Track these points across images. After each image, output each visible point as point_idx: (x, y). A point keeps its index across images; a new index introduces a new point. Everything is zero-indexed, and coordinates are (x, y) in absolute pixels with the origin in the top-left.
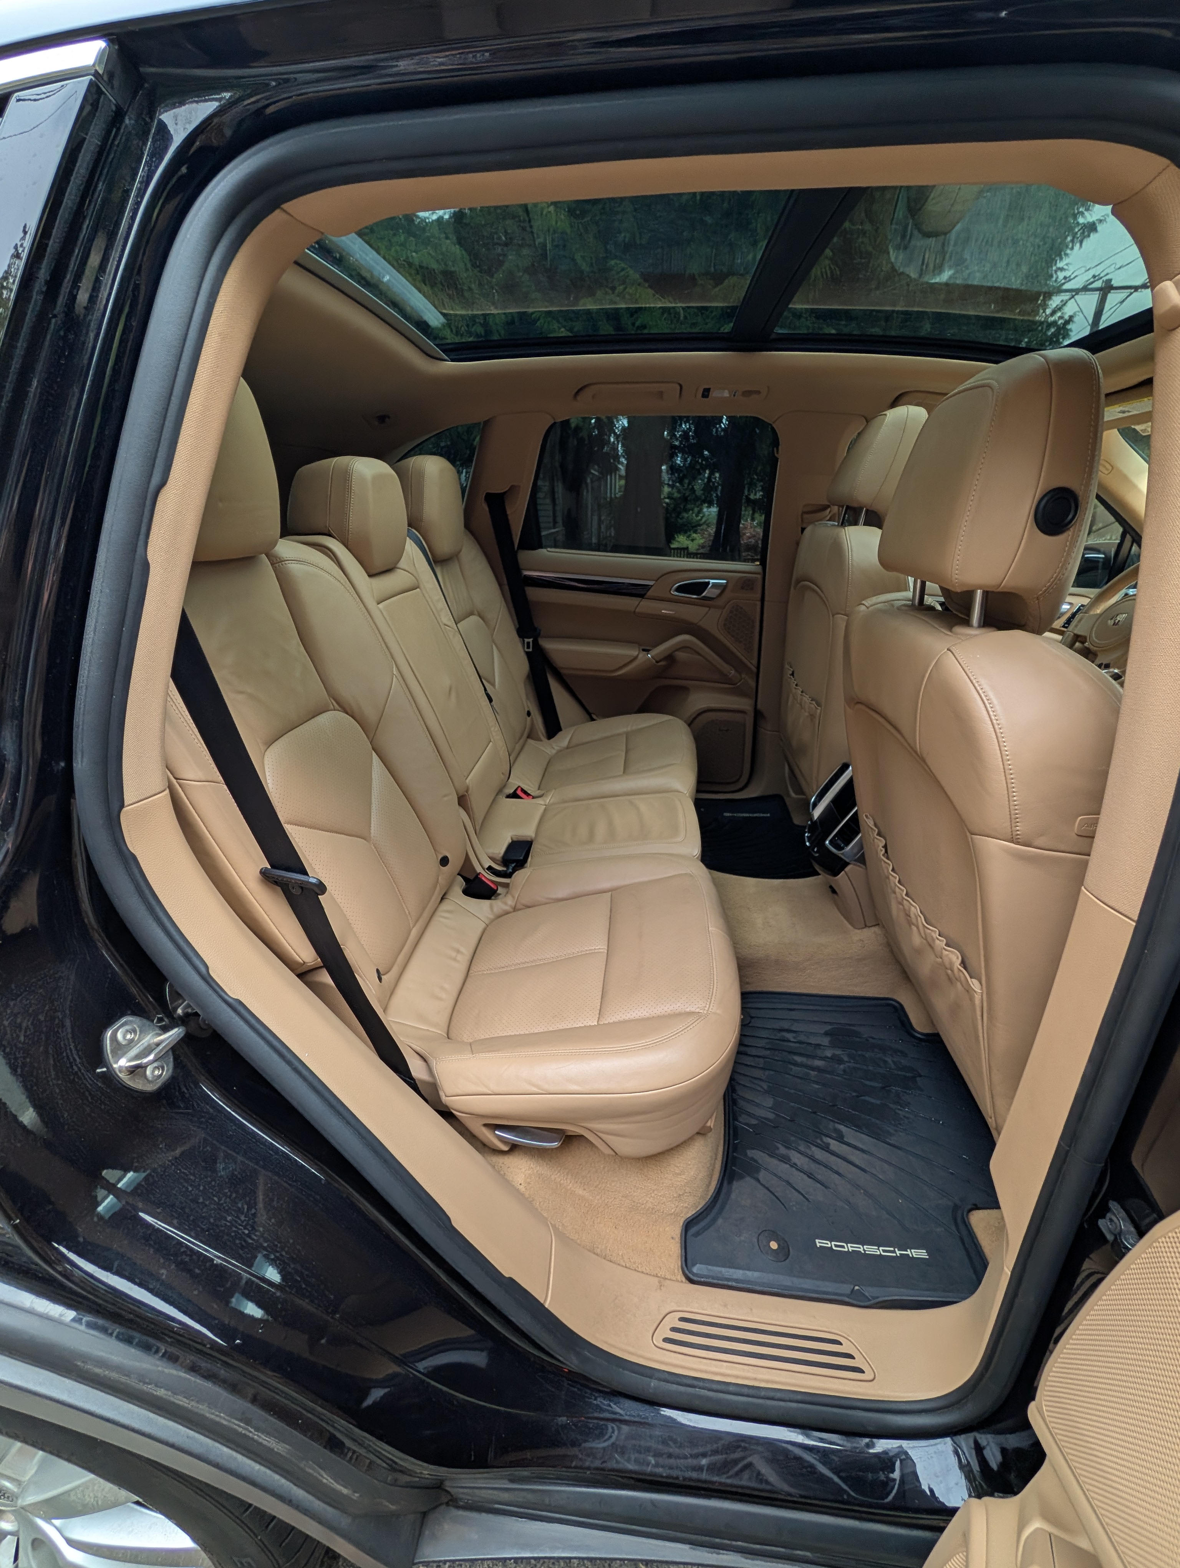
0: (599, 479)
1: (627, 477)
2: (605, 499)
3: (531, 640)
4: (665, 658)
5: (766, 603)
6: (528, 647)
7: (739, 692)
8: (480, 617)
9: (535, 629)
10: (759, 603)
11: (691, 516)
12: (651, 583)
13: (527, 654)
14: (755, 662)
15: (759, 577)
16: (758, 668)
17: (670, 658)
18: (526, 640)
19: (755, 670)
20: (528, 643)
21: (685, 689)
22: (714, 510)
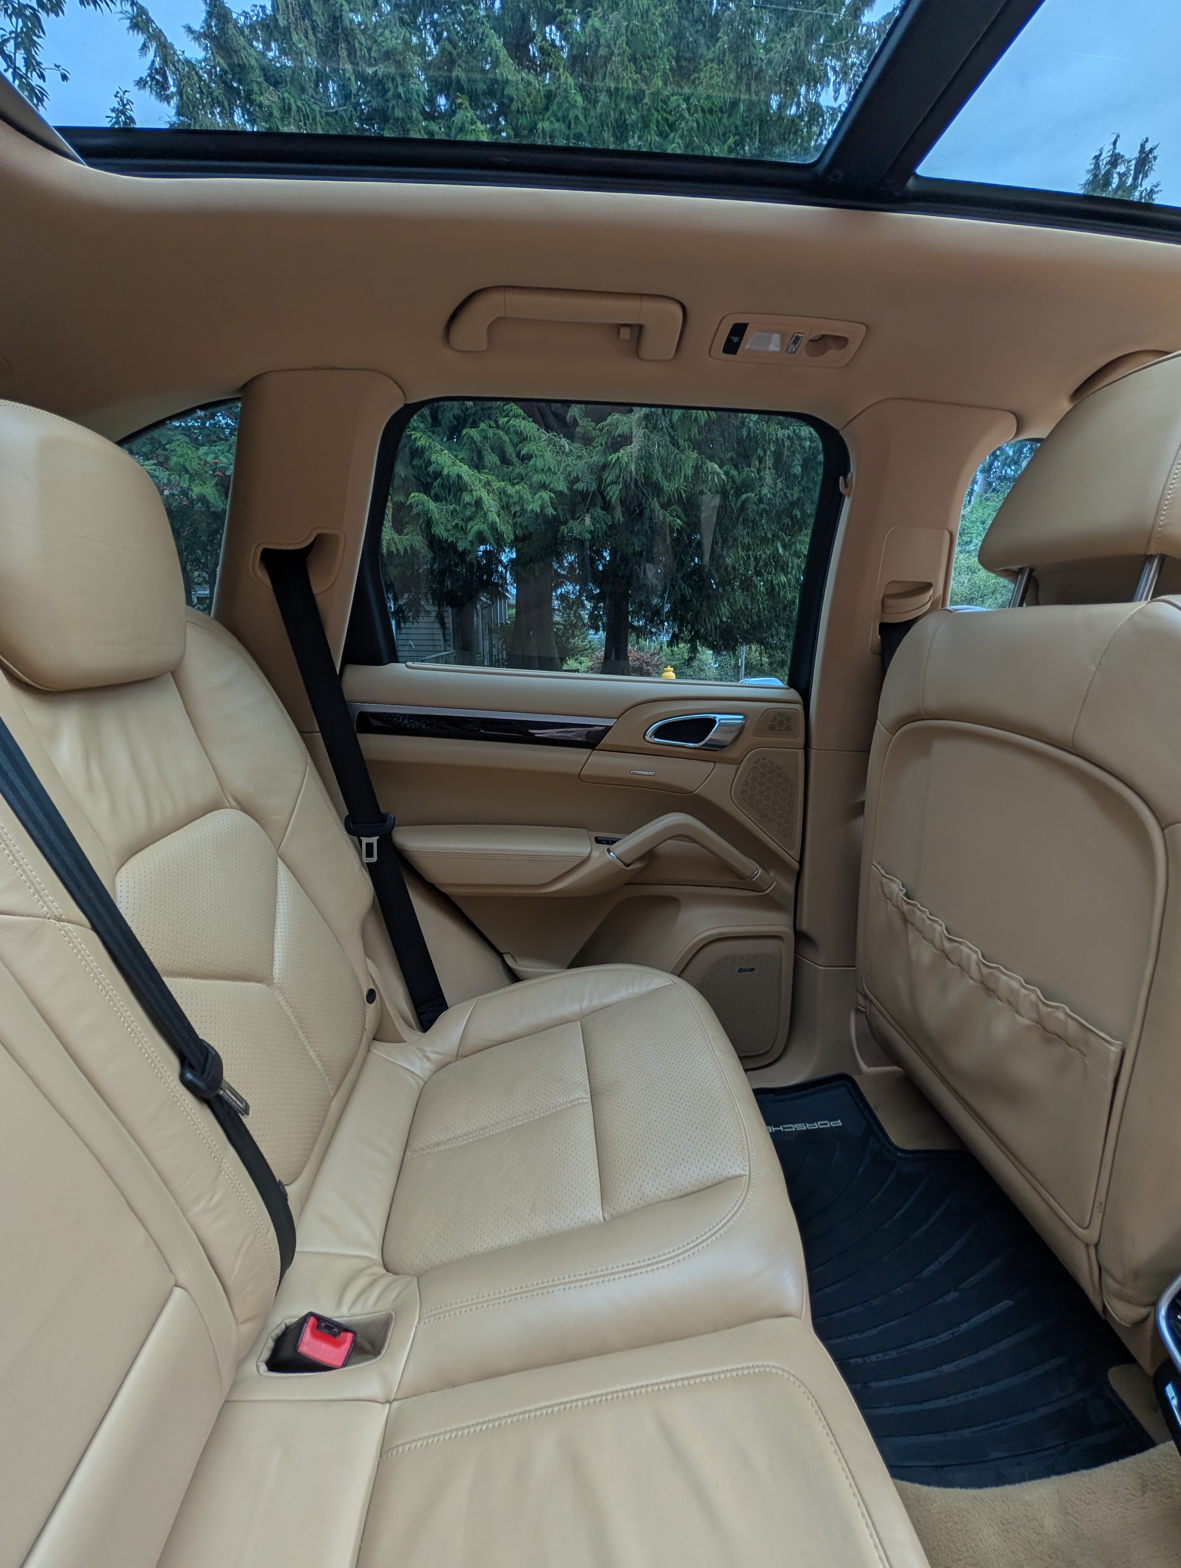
0: (490, 606)
1: (518, 606)
2: (497, 624)
3: (374, 840)
4: (641, 858)
5: (813, 753)
6: (369, 854)
7: (769, 903)
8: (244, 807)
9: (383, 818)
10: (801, 753)
11: (576, 641)
12: (610, 722)
13: (370, 868)
14: (795, 852)
15: (799, 707)
16: (801, 862)
17: (649, 856)
18: (365, 840)
19: (796, 866)
20: (369, 846)
21: (671, 901)
22: (602, 634)
